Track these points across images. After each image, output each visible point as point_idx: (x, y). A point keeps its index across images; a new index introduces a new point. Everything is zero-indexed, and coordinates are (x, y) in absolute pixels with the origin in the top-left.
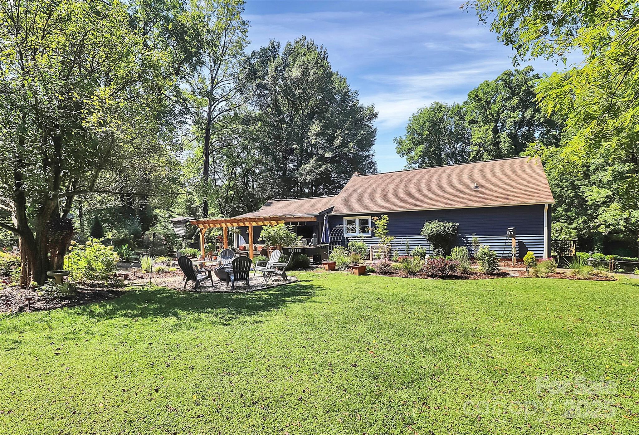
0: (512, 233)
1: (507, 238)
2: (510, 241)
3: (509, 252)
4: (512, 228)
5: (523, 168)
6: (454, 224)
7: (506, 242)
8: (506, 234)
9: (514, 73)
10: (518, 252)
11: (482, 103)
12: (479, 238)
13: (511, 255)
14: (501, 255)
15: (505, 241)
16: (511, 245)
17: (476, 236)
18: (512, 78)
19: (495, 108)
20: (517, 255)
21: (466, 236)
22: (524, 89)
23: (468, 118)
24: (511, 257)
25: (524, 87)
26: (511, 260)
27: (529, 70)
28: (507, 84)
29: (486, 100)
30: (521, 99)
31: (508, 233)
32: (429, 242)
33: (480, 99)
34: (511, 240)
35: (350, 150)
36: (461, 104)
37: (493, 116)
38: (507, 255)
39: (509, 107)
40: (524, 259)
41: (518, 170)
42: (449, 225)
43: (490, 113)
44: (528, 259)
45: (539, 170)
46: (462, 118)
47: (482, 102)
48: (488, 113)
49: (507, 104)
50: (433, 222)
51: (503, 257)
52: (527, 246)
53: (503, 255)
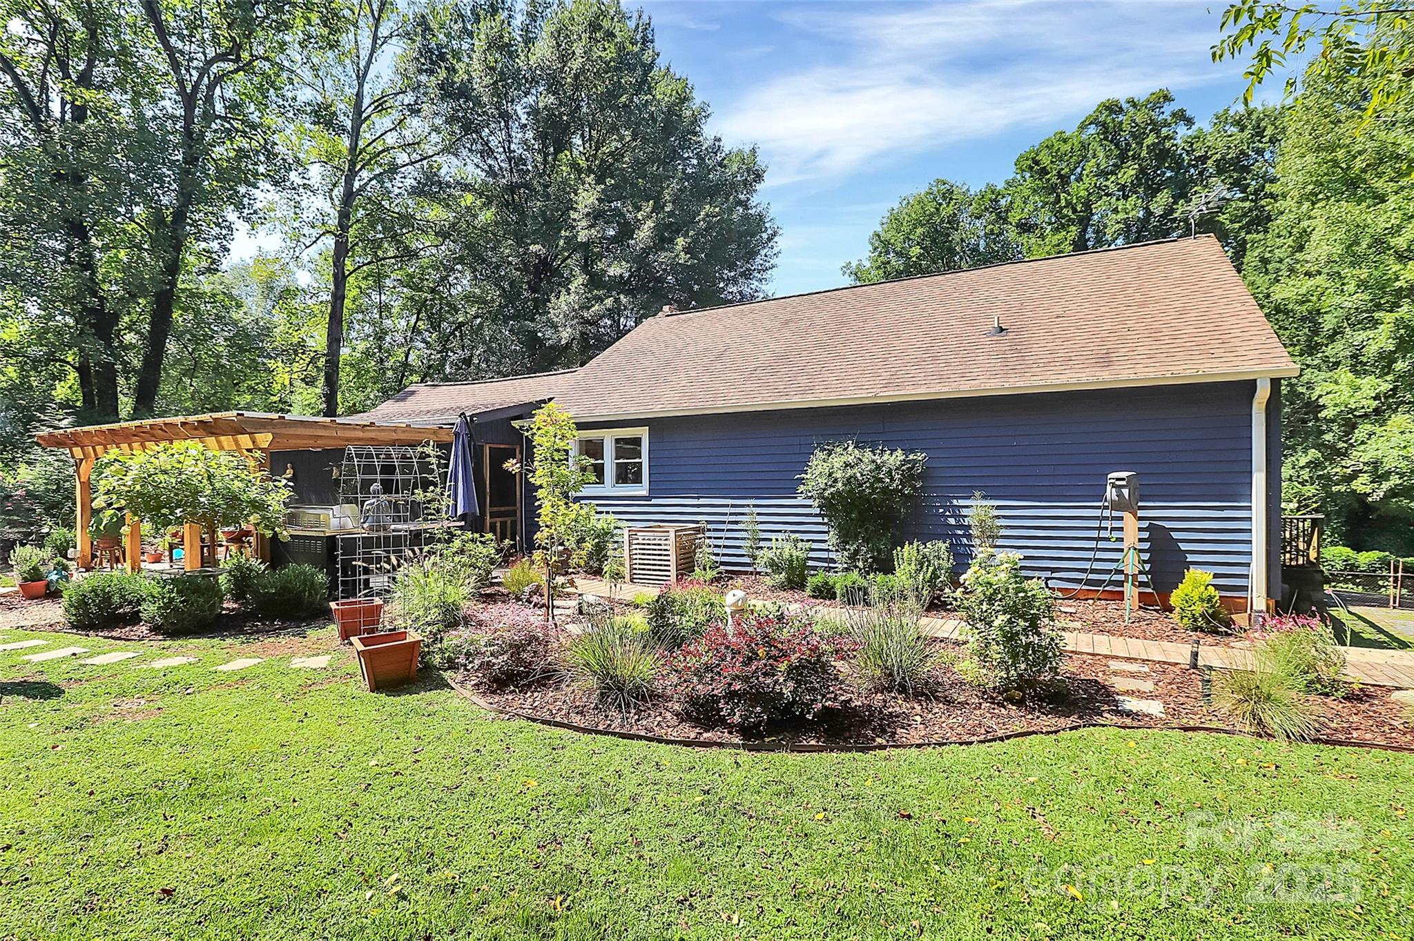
0: (1125, 492)
1: (1107, 513)
2: (1116, 524)
3: (1113, 566)
4: (1124, 474)
5: (1161, 269)
6: (911, 457)
7: (1100, 529)
8: (1101, 497)
9: (1125, 106)
10: (1147, 567)
11: (1049, 180)
12: (998, 508)
13: (1121, 577)
14: (1083, 576)
15: (1096, 524)
16: (1121, 540)
17: (984, 503)
18: (1121, 117)
19: (1078, 190)
20: (1143, 578)
21: (955, 502)
22: (1150, 143)
23: (1014, 217)
24: (1121, 584)
25: (1151, 139)
26: (1120, 596)
27: (1162, 100)
28: (1109, 133)
29: (1059, 172)
30: (1142, 171)
31: (1111, 493)
32: (826, 520)
33: (1044, 171)
34: (1121, 519)
35: (677, 256)
36: (1000, 186)
37: (1075, 211)
38: (1107, 577)
39: (1113, 188)
40: (1175, 598)
41: (1144, 277)
42: (894, 459)
43: (1069, 204)
44: (1187, 600)
45: (1218, 272)
46: (1002, 218)
47: (1047, 177)
48: (1063, 203)
49: (1108, 183)
50: (838, 450)
51: (1089, 582)
52: (1183, 546)
53: (1091, 576)
